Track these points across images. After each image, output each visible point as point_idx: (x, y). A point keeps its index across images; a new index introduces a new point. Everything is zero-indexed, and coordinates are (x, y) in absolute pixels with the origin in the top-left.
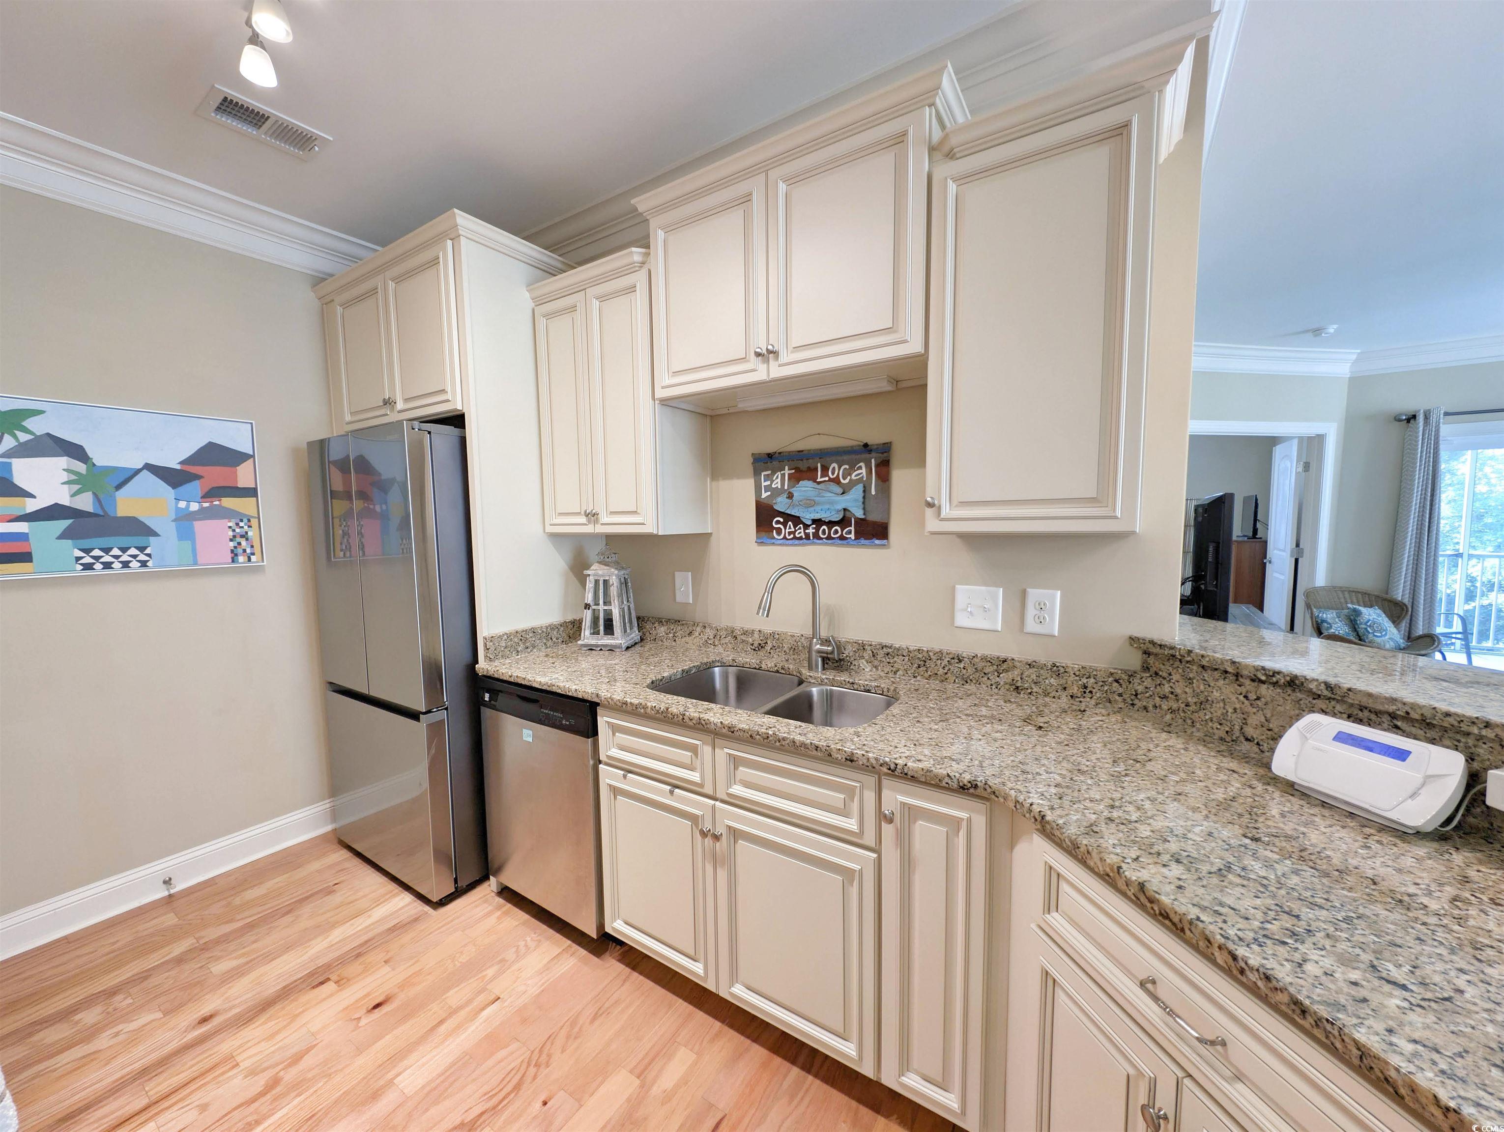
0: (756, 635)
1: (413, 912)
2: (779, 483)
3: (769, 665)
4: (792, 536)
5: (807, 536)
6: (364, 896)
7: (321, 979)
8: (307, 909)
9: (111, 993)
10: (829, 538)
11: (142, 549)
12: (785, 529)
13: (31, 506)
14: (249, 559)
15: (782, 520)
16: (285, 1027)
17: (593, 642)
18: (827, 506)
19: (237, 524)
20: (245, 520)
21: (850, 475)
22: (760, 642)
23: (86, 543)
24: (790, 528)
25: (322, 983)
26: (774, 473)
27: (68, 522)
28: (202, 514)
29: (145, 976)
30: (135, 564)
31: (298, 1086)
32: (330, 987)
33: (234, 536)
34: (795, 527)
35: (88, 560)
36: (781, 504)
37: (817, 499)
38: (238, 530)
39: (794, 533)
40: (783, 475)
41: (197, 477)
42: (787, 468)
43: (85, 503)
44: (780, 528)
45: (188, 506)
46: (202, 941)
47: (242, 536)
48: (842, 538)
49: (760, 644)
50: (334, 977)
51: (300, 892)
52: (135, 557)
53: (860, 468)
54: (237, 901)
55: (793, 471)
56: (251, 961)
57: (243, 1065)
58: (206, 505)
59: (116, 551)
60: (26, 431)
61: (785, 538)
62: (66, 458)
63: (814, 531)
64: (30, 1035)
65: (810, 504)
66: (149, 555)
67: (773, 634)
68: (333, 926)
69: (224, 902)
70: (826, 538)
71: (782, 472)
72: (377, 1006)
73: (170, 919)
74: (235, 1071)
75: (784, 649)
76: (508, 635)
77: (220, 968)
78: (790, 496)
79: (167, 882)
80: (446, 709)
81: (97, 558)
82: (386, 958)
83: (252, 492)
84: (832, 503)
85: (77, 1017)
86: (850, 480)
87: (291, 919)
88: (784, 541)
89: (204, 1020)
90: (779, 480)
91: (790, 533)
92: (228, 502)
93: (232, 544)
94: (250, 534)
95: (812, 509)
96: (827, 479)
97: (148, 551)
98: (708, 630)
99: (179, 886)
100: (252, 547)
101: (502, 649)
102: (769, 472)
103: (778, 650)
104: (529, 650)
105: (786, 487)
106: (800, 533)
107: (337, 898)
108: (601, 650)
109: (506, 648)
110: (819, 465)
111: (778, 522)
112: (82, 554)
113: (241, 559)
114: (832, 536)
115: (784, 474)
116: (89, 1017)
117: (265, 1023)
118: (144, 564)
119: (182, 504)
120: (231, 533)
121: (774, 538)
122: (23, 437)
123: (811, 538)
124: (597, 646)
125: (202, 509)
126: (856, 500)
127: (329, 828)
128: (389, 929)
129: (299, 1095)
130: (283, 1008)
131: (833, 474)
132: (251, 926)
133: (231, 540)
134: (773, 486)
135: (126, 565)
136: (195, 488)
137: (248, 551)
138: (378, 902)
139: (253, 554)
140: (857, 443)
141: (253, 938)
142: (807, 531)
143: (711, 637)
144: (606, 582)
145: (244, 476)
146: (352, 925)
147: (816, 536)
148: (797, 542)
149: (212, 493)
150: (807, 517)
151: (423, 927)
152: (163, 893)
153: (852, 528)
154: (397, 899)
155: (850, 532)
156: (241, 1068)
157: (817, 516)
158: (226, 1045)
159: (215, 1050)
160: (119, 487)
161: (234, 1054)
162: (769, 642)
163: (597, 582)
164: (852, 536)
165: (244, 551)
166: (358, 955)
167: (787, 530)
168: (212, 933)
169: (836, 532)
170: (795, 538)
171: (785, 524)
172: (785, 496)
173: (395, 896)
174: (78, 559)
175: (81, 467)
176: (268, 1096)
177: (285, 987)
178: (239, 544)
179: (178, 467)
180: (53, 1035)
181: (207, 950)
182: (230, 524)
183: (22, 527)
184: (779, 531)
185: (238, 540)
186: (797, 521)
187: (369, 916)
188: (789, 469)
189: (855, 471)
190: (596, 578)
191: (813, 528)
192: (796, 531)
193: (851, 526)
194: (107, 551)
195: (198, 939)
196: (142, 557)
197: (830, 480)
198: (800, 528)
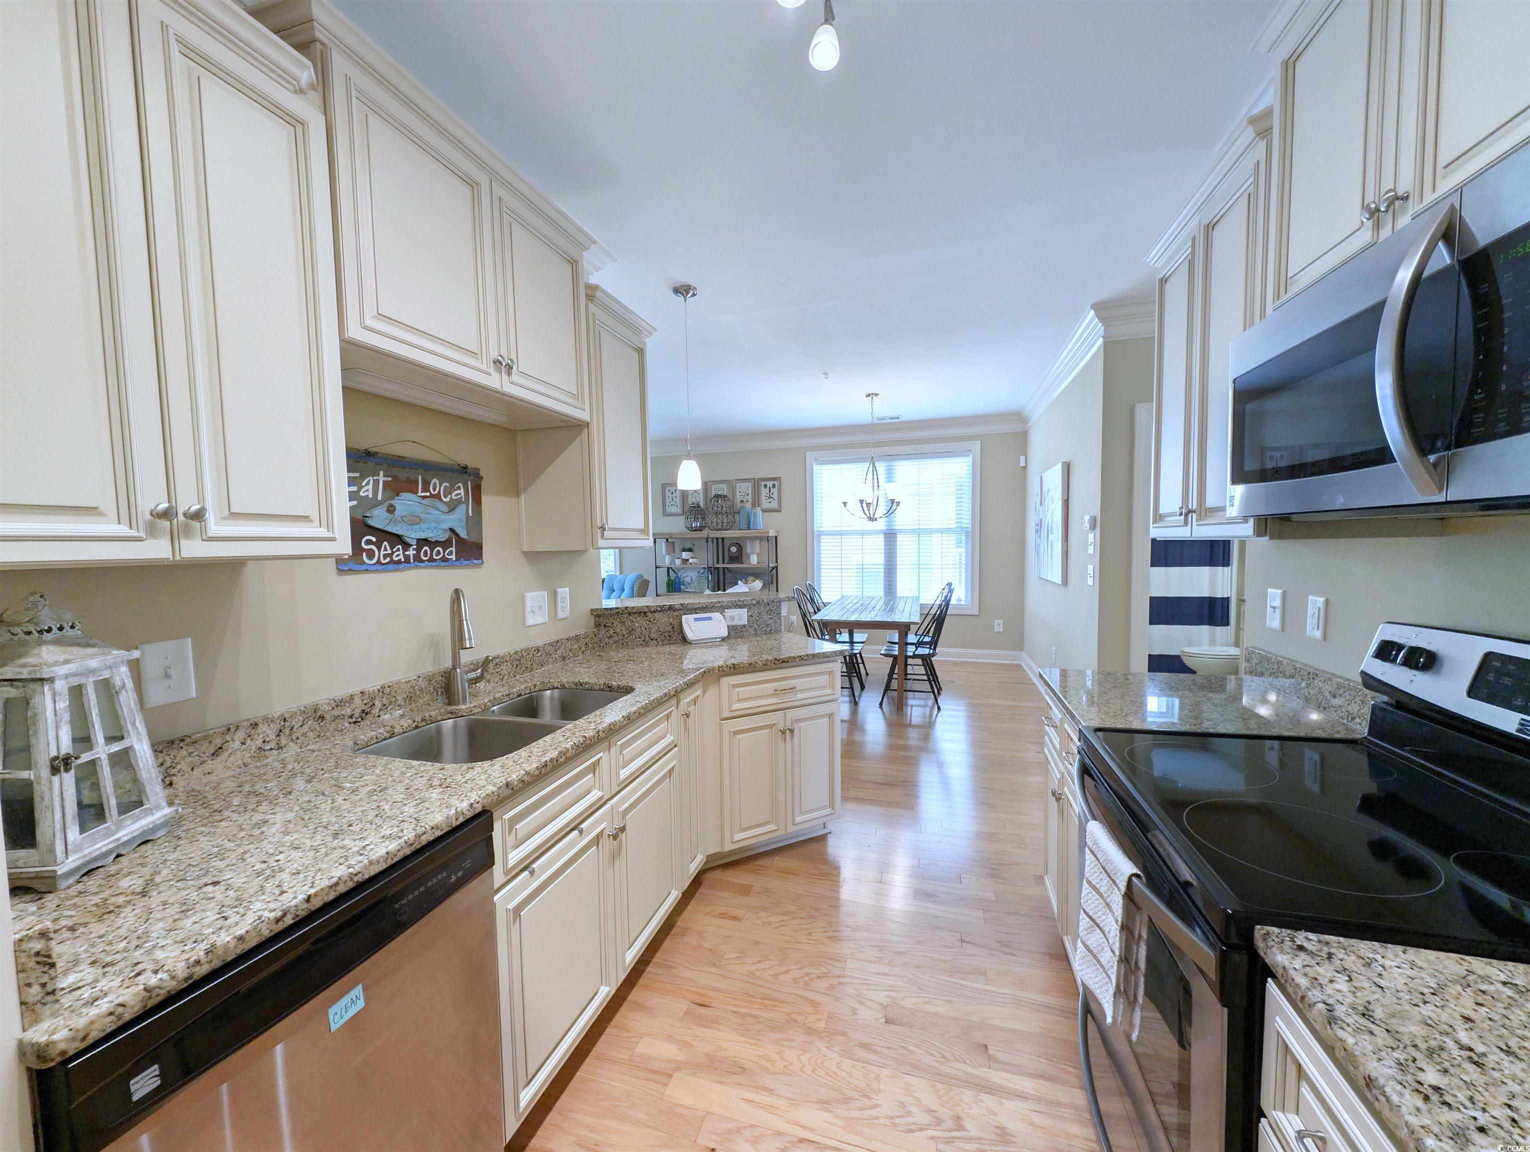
2: (371, 491)
4: (388, 559)
5: (407, 559)
10: (431, 560)
12: (379, 551)
15: (374, 539)
21: (451, 494)
24: (385, 549)
26: (363, 477)
34: (392, 548)
39: (390, 555)
40: (376, 482)
42: (381, 473)
44: (371, 550)
48: (444, 559)
53: (459, 488)
55: (390, 479)
61: (379, 562)
63: (415, 552)
67: (382, 691)
70: (427, 561)
71: (375, 478)
75: (399, 702)
78: (391, 510)
86: (451, 498)
88: (378, 567)
90: (370, 487)
91: (385, 556)
98: (263, 728)
102: (357, 475)
106: (398, 555)
108: (119, 856)
110: (420, 477)
111: (369, 542)
114: (435, 557)
115: (378, 480)
121: (364, 563)
123: (412, 561)
124: (105, 855)
131: (434, 490)
134: (362, 494)
142: (407, 553)
147: (417, 558)
148: (396, 566)
150: (412, 535)
153: (453, 549)
155: (451, 553)
164: (453, 557)
167: (382, 553)
169: (438, 553)
170: (392, 562)
171: (378, 545)
184: (371, 554)
188: (384, 476)
189: (455, 490)
192: (393, 553)
193: (451, 547)
198: (398, 550)
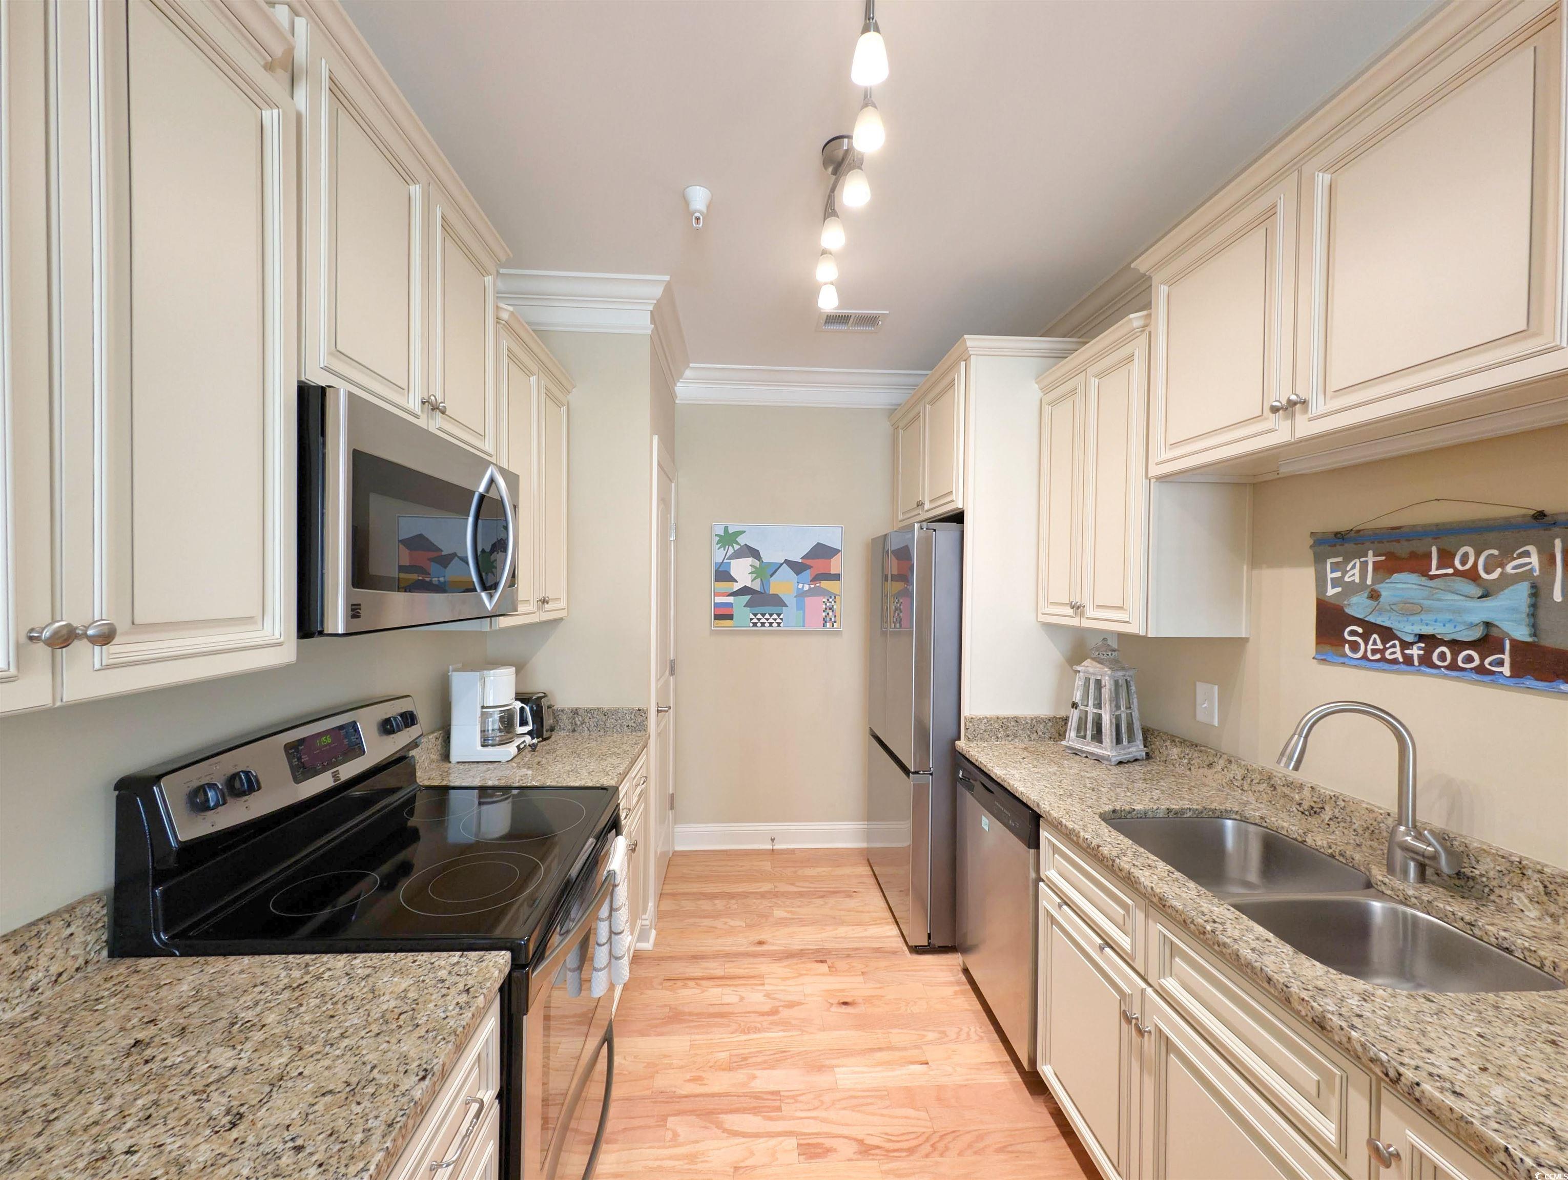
0: (1306, 792)
1: (894, 945)
2: (1357, 575)
3: (1319, 843)
4: (1378, 656)
5: (1408, 660)
6: (869, 912)
7: (821, 958)
8: (832, 901)
9: (732, 896)
10: (1453, 667)
11: (779, 615)
12: (1366, 644)
13: (736, 587)
14: (833, 626)
15: (1360, 630)
16: (793, 978)
17: (1078, 746)
18: (1448, 616)
19: (828, 600)
20: (833, 597)
21: (1502, 566)
22: (1313, 804)
23: (756, 610)
24: (1375, 643)
25: (822, 962)
26: (1347, 560)
27: (748, 597)
28: (810, 593)
29: (745, 895)
30: (775, 625)
31: (786, 1025)
32: (824, 968)
33: (826, 609)
34: (1384, 642)
35: (755, 621)
36: (1358, 606)
37: (1427, 603)
38: (828, 604)
39: (1382, 652)
40: (1364, 565)
41: (810, 567)
42: (1370, 553)
43: (757, 586)
44: (1356, 642)
45: (803, 587)
46: (776, 890)
47: (830, 609)
48: (1481, 670)
49: (1312, 808)
50: (829, 962)
51: (833, 886)
52: (775, 620)
53: (1527, 554)
54: (800, 872)
55: (1383, 558)
56: (793, 919)
57: (767, 987)
58: (812, 586)
59: (767, 616)
60: (738, 544)
61: (1365, 657)
62: (751, 559)
63: (1422, 652)
64: (699, 899)
65: (1411, 609)
66: (782, 619)
67: (1335, 798)
68: (842, 923)
69: (793, 869)
70: (1446, 667)
71: (1362, 560)
72: (845, 1003)
73: (767, 866)
74: (760, 988)
75: (1355, 826)
76: (989, 720)
77: (779, 913)
78: (1374, 596)
79: (773, 840)
80: (931, 774)
81: (759, 619)
82: (863, 970)
83: (837, 577)
84: (1459, 611)
85: (717, 902)
86: (1501, 574)
87: (822, 903)
88: (1363, 663)
89: (761, 943)
90: (1357, 571)
91: (1374, 652)
92: (825, 584)
93: (824, 614)
94: (835, 607)
95: (1417, 618)
96: (1451, 571)
97: (781, 617)
98: (1234, 767)
99: (777, 847)
100: (835, 616)
101: (982, 732)
102: (1340, 559)
103: (1342, 824)
104: (1010, 739)
105: (1369, 582)
106: (1394, 653)
107: (852, 903)
108: (1087, 757)
109: (985, 731)
110: (1434, 550)
111: (1353, 633)
112: (753, 617)
113: (828, 625)
114: (1460, 664)
115: (1366, 562)
116: (720, 904)
117: (785, 967)
118: (779, 624)
119: (800, 586)
120: (824, 606)
121: (1346, 656)
122: (737, 547)
123: (1416, 663)
124: (1083, 752)
125: (810, 589)
126: (1514, 610)
127: (864, 845)
128: (874, 949)
129: (784, 1031)
130: (797, 964)
131: (1464, 562)
132: (801, 895)
133: (824, 611)
134: (1347, 579)
135: (771, 624)
136: (807, 574)
137: (833, 619)
138: (876, 922)
139: (835, 622)
140: (1524, 511)
141: (799, 903)
142: (1407, 652)
143: (1239, 777)
144: (1098, 683)
145: (835, 566)
146: (853, 930)
147: (1426, 660)
148: (1386, 666)
149: (817, 578)
150: (1408, 629)
151: (896, 963)
152: (769, 847)
153: (1506, 657)
154: (888, 927)
155: (1501, 663)
156: (765, 988)
157: (1427, 630)
158: (764, 967)
159: (757, 966)
160: (771, 576)
161: (766, 976)
162: (1327, 808)
163: (1087, 680)
164: (1506, 670)
165: (831, 619)
166: (848, 956)
167: (1370, 647)
168: (783, 887)
169: (1469, 659)
170: (1383, 659)
171: (1366, 637)
172: (1366, 595)
173: (888, 923)
174: (751, 619)
175: (757, 563)
176: (771, 1018)
177: (802, 950)
178: (828, 614)
179: (800, 561)
180: (706, 905)
181: (777, 897)
182: (824, 600)
183: (731, 599)
184: (1355, 647)
185: (828, 611)
186: (1387, 634)
187: (866, 930)
188: (1374, 556)
189: (1515, 559)
190: (1087, 675)
191: (1420, 649)
192: (1386, 649)
193: (1503, 653)
194: (763, 615)
195: (775, 887)
196: (779, 621)
197: (1457, 573)
198: (1394, 646)
